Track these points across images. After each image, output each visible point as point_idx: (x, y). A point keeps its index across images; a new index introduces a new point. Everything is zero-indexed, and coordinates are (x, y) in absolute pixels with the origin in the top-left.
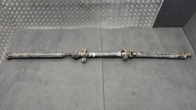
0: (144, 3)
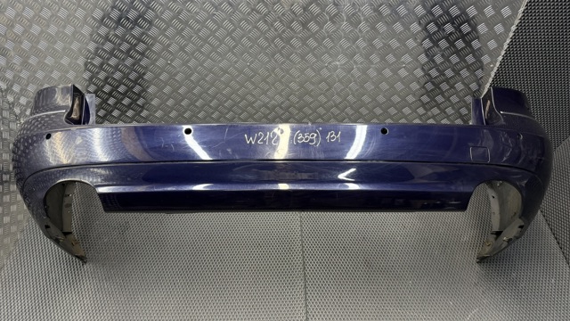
0: (424, 114)
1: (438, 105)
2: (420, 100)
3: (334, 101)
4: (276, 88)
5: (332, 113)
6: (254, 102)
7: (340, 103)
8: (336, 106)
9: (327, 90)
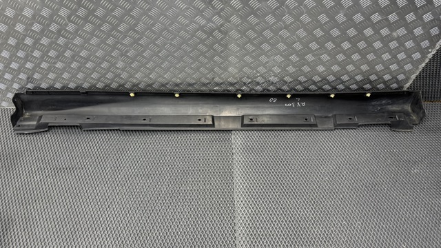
1: (406, 25)
2: (387, 20)
3: (284, 22)
4: (213, 7)
5: (281, 36)
6: (187, 25)
7: (291, 24)
8: (286, 27)
9: (276, 9)
